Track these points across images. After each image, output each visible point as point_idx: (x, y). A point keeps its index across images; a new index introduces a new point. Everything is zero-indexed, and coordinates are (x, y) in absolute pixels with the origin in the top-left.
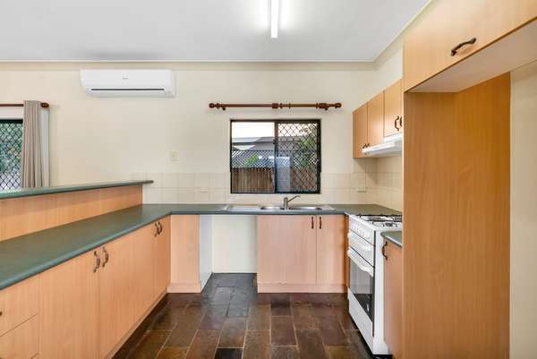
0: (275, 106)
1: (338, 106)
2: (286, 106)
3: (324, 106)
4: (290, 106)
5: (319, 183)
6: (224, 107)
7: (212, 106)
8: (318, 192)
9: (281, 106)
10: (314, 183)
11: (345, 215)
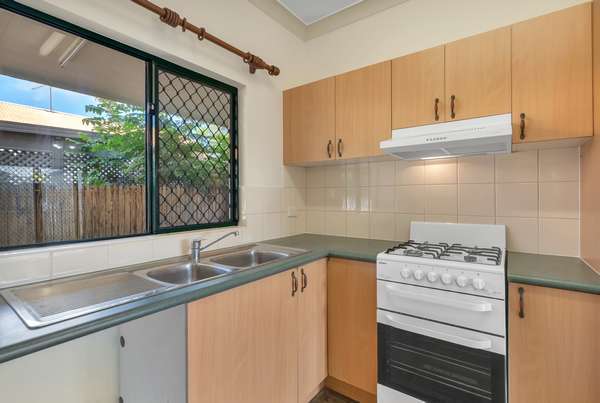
0: (169, 17)
1: (274, 71)
2: (192, 28)
3: (254, 63)
4: (202, 34)
5: (235, 205)
8: (235, 221)
9: (185, 25)
10: (226, 206)
11: (329, 257)
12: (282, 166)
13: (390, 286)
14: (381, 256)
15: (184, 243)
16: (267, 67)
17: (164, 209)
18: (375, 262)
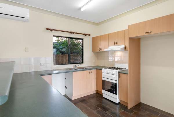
0: (71, 33)
1: (89, 35)
2: (75, 33)
3: (85, 35)
4: (76, 33)
5: (83, 60)
6: (51, 30)
7: (47, 29)
8: (82, 63)
9: (73, 33)
10: (81, 60)
11: (97, 69)
12: (92, 52)
13: (104, 74)
14: (103, 69)
15: (74, 66)
16: (88, 35)
17: (71, 60)
18: (102, 70)
